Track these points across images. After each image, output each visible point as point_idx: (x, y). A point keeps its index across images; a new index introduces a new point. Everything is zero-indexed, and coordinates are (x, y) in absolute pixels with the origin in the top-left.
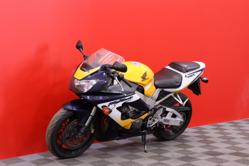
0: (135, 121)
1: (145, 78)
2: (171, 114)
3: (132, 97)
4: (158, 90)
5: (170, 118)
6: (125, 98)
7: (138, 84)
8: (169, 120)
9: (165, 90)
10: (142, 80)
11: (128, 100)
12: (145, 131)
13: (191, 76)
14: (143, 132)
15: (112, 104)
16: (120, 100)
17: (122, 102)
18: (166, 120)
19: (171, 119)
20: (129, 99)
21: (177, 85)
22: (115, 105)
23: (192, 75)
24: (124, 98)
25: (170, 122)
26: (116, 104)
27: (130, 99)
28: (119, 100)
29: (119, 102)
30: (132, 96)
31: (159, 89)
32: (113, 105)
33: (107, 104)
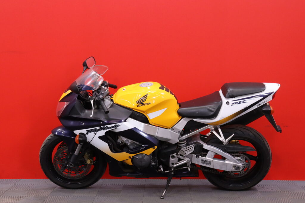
0: (135, 156)
1: (143, 103)
2: (213, 154)
3: (119, 126)
4: (184, 120)
5: (212, 159)
6: (107, 126)
7: (133, 110)
8: (210, 162)
9: (195, 120)
10: (138, 105)
11: (112, 129)
12: (168, 171)
13: (238, 103)
14: (166, 172)
15: (90, 132)
16: (101, 128)
17: (103, 130)
18: (204, 161)
19: (212, 161)
20: (113, 127)
21: (211, 114)
22: (96, 134)
23: (240, 102)
24: (105, 126)
25: (211, 165)
26: (96, 132)
27: (115, 128)
28: (98, 128)
29: (99, 130)
30: (117, 124)
31: (184, 118)
32: (92, 133)
33: (84, 131)
